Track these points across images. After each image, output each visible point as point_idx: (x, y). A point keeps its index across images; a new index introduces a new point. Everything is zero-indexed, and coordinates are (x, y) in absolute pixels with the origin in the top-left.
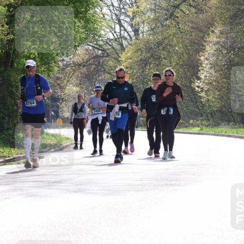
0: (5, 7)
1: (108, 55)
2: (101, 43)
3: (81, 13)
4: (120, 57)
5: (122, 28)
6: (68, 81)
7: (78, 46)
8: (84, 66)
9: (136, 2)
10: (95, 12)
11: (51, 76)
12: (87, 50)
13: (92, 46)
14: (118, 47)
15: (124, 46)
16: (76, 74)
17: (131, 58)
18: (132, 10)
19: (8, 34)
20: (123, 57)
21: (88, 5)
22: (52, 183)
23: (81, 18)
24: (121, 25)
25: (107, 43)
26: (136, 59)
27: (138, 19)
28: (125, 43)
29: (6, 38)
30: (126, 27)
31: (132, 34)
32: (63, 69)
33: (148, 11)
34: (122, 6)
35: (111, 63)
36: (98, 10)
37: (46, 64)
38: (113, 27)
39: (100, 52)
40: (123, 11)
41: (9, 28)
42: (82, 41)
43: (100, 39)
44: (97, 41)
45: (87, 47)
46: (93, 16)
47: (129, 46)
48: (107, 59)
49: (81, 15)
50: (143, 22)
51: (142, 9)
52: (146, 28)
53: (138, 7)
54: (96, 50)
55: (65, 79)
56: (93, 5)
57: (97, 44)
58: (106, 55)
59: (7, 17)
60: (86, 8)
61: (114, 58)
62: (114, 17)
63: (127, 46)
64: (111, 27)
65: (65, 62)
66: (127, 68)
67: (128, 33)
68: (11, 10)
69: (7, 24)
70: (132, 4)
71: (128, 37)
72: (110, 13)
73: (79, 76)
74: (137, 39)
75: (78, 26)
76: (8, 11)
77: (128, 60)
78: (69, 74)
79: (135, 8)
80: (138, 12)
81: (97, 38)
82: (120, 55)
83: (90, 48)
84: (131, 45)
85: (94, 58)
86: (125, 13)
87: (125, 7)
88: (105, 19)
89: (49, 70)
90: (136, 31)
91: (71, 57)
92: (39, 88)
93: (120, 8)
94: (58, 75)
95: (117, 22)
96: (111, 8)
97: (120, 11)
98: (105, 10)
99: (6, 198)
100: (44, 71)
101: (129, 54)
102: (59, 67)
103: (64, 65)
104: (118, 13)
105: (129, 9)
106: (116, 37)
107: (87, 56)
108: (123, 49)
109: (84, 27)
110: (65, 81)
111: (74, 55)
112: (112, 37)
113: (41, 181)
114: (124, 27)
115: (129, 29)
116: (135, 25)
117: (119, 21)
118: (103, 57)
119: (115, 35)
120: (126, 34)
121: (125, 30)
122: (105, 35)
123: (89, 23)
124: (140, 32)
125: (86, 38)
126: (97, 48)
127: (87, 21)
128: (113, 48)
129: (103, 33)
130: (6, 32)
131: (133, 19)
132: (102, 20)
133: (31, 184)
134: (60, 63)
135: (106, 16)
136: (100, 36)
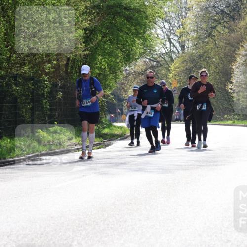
0: (82, 30)
1: (161, 66)
2: (155, 56)
3: (141, 33)
4: (170, 67)
5: (172, 45)
6: (130, 86)
7: (138, 59)
8: (142, 74)
9: (182, 25)
10: (151, 33)
11: (118, 82)
12: (145, 62)
13: (149, 59)
14: (169, 59)
15: (174, 58)
16: (136, 80)
17: (179, 68)
18: (179, 30)
19: (85, 50)
20: (172, 67)
21: (146, 28)
22: (119, 164)
23: (140, 37)
24: (171, 43)
25: (160, 56)
26: (182, 68)
27: (184, 37)
28: (174, 56)
29: (83, 54)
30: (175, 44)
31: (180, 49)
32: (127, 77)
33: (191, 31)
34: (171, 28)
35: (163, 71)
36: (153, 31)
37: (113, 73)
38: (165, 44)
39: (155, 63)
40: (172, 31)
41: (86, 46)
42: (141, 55)
43: (155, 53)
44: (152, 54)
45: (145, 59)
46: (150, 36)
47: (177, 59)
48: (160, 68)
49: (140, 35)
50: (188, 40)
51: (187, 30)
52: (190, 45)
53: (184, 29)
54: (152, 62)
55: (128, 84)
56: (149, 28)
57: (152, 57)
58: (159, 65)
59: (84, 37)
60: (144, 30)
61: (166, 68)
62: (166, 36)
63: (175, 59)
64: (163, 44)
65: (128, 72)
66: (176, 75)
67: (176, 48)
68: (87, 32)
69: (84, 43)
70: (179, 26)
71: (176, 52)
72: (162, 34)
73: (139, 82)
74: (183, 53)
75: (138, 44)
76: (85, 33)
77: (177, 70)
78: (131, 81)
79: (182, 29)
80: (184, 32)
81: (152, 52)
82: (170, 65)
83: (147, 60)
84: (179, 57)
85: (150, 68)
86: (174, 33)
87: (174, 29)
88: (159, 38)
89: (116, 78)
90: (183, 47)
91: (133, 67)
92: (94, 89)
93: (170, 29)
94: (123, 81)
95: (168, 40)
96: (164, 29)
97: (170, 32)
98: (159, 31)
99: (84, 176)
100: (112, 78)
101: (177, 65)
102: (123, 75)
103: (127, 74)
104: (168, 33)
105: (177, 30)
106: (167, 52)
107: (145, 67)
108: (172, 61)
109: (143, 44)
110: (128, 86)
111: (135, 66)
112: (164, 52)
113: (110, 163)
114: (173, 44)
115: (177, 45)
116: (182, 42)
117: (170, 39)
118: (157, 67)
119: (166, 50)
120: (175, 49)
121: (174, 46)
122: (159, 50)
123: (146, 41)
124: (185, 47)
125: (144, 53)
126: (152, 60)
127: (145, 40)
128: (165, 60)
129: (157, 48)
130: (84, 49)
131: (180, 37)
132: (156, 39)
133: (103, 165)
134: (124, 72)
135: (159, 36)
136: (155, 51)
